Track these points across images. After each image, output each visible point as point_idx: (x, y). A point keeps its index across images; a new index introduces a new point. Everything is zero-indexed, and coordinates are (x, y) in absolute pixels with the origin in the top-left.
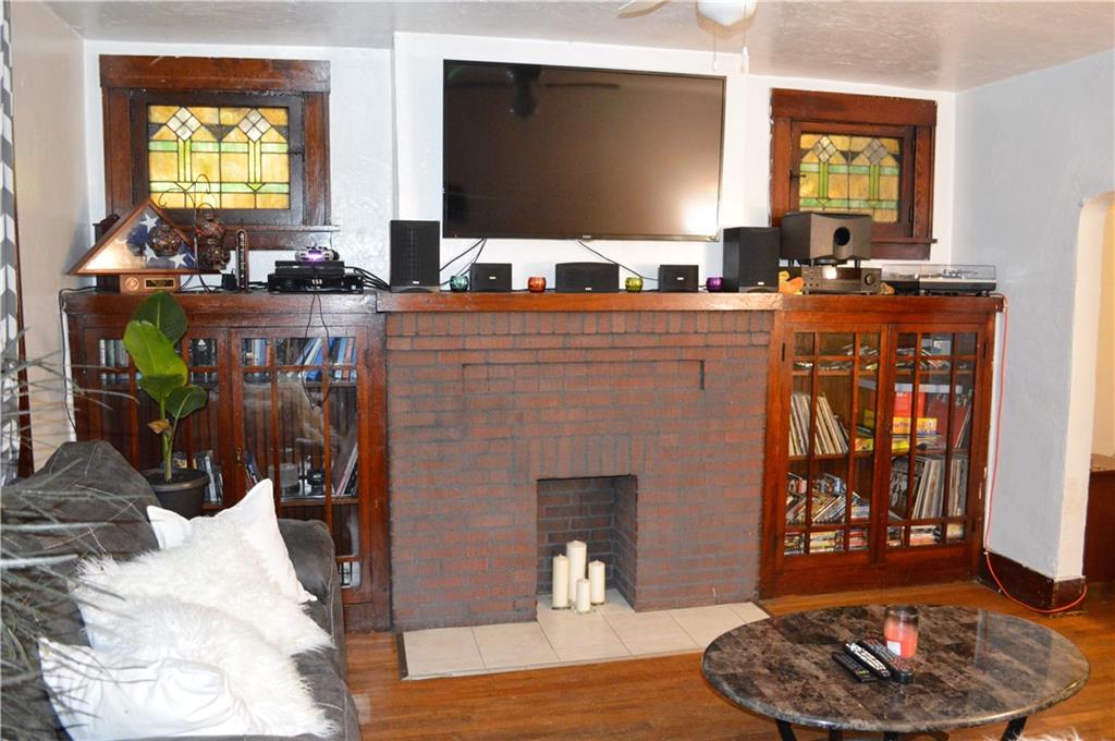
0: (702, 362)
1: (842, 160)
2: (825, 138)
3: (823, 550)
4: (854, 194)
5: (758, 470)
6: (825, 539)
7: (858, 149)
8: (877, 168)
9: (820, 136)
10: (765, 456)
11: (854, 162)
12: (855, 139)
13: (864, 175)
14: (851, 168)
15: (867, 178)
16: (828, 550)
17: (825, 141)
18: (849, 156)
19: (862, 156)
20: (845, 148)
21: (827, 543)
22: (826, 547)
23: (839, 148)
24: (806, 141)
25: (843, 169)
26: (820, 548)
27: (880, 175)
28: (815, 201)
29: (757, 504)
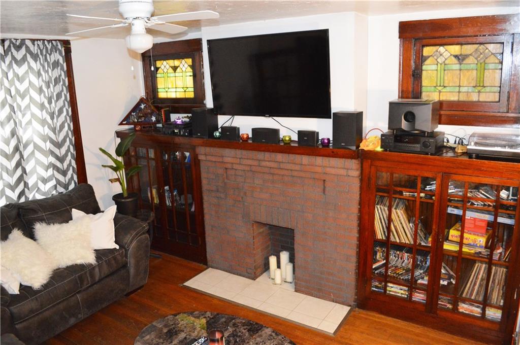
0: (324, 180)
1: (455, 60)
2: (442, 48)
3: (400, 295)
4: (464, 82)
5: (355, 242)
6: (401, 290)
7: (469, 53)
8: (483, 64)
9: (438, 47)
10: (360, 235)
11: (464, 62)
12: (465, 47)
13: (473, 69)
14: (462, 65)
15: (475, 72)
16: (403, 296)
17: (442, 49)
18: (460, 58)
19: (471, 57)
20: (458, 53)
21: (402, 292)
22: (402, 294)
23: (452, 53)
24: (427, 51)
25: (457, 67)
26: (399, 293)
27: (485, 69)
28: (433, 88)
29: (354, 259)
